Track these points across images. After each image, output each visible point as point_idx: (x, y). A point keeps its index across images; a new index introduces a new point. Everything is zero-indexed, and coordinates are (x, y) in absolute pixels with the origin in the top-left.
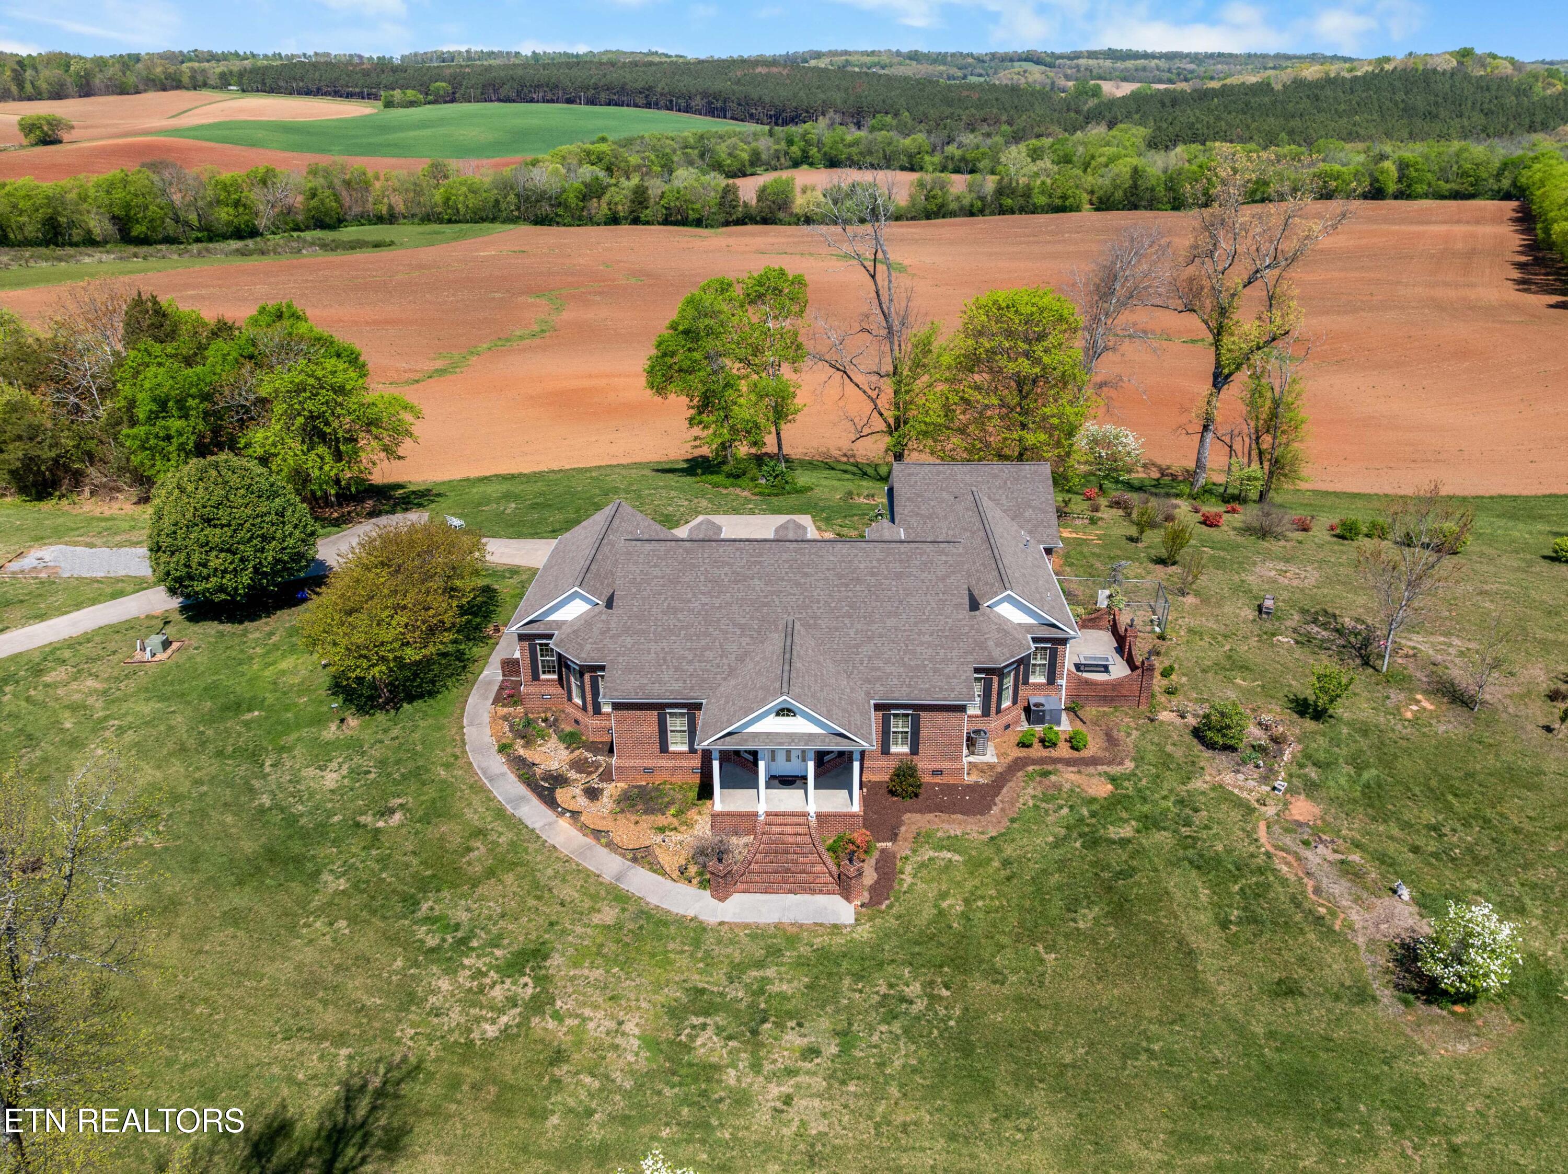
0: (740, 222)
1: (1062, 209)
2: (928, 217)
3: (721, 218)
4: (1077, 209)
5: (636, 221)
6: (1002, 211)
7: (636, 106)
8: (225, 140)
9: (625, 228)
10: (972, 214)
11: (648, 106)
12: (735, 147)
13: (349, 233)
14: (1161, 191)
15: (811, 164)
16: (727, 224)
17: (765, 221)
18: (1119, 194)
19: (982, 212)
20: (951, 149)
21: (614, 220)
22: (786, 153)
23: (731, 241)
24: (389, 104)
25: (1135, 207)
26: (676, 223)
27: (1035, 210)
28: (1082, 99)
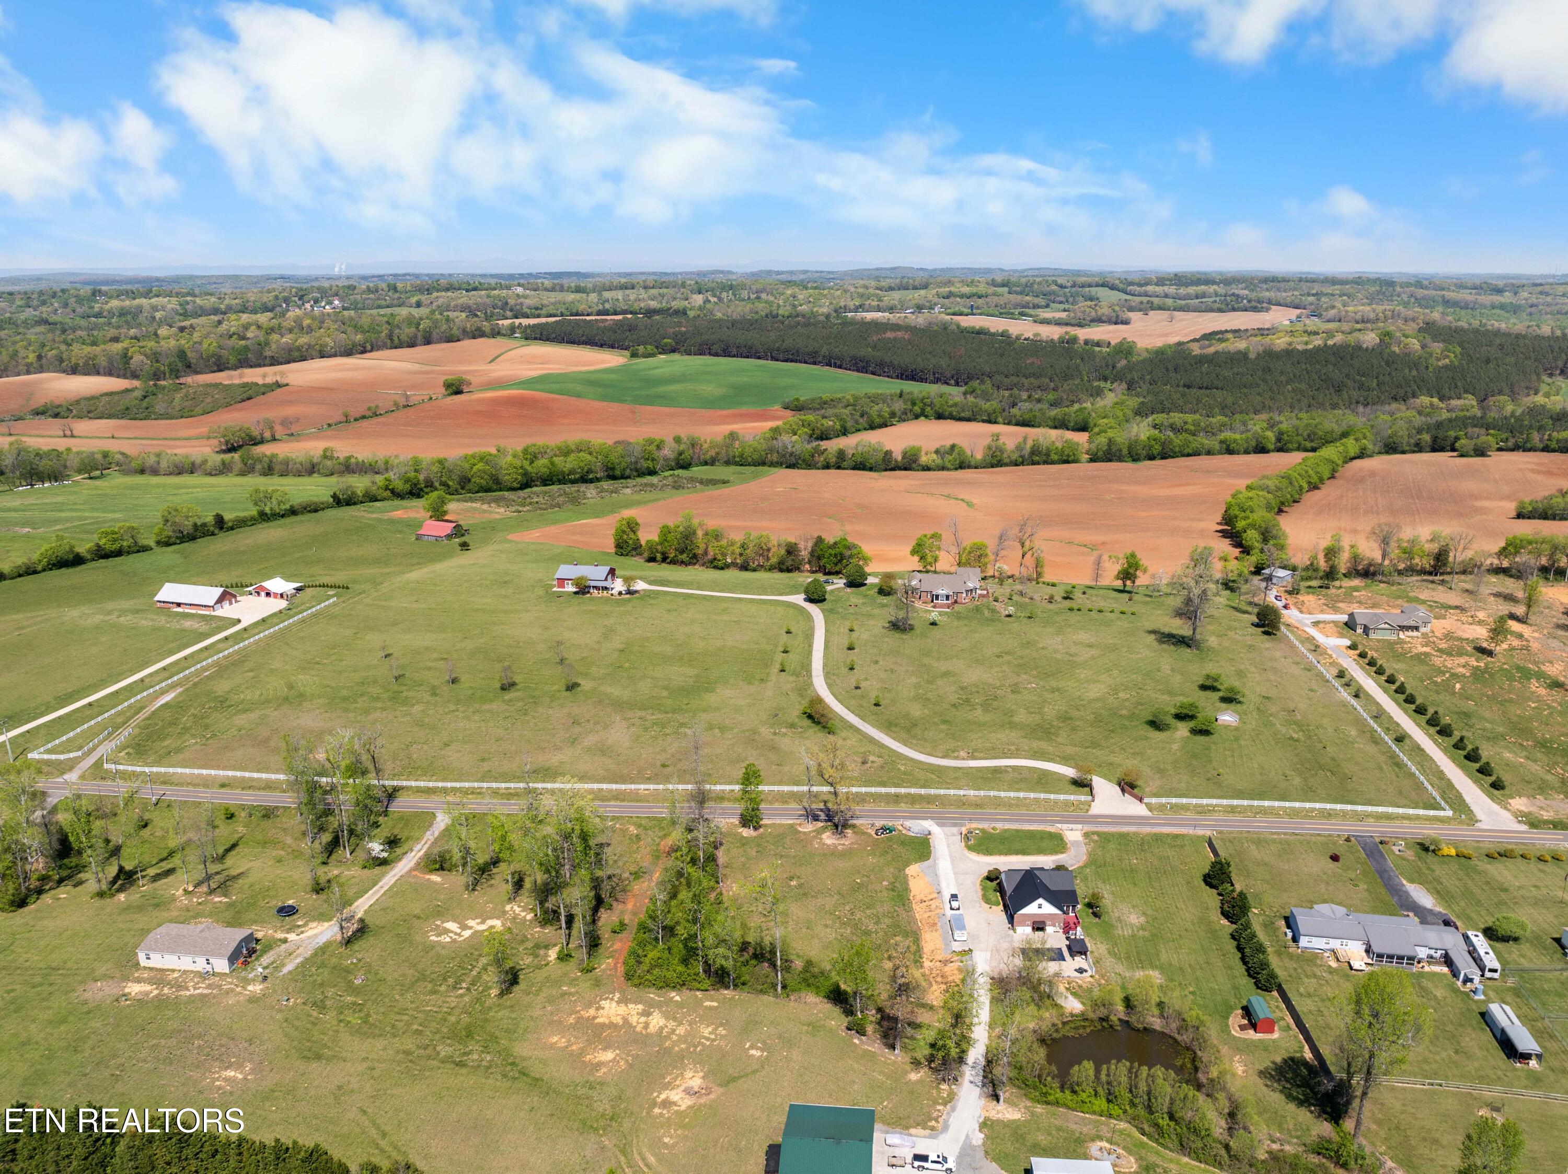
0: (893, 469)
1: (1066, 462)
2: (992, 467)
3: (883, 467)
4: (1076, 461)
5: (839, 468)
6: (1033, 463)
7: (806, 362)
8: (560, 392)
9: (833, 472)
10: (1016, 465)
11: (815, 363)
12: (881, 410)
13: (696, 471)
14: (1125, 452)
15: (926, 417)
16: (886, 470)
17: (906, 469)
18: (1100, 454)
19: (1022, 464)
20: (1015, 411)
21: (827, 467)
22: (911, 411)
23: (891, 482)
24: (634, 355)
25: (1110, 461)
26: (859, 469)
27: (1053, 463)
28: (1118, 357)
